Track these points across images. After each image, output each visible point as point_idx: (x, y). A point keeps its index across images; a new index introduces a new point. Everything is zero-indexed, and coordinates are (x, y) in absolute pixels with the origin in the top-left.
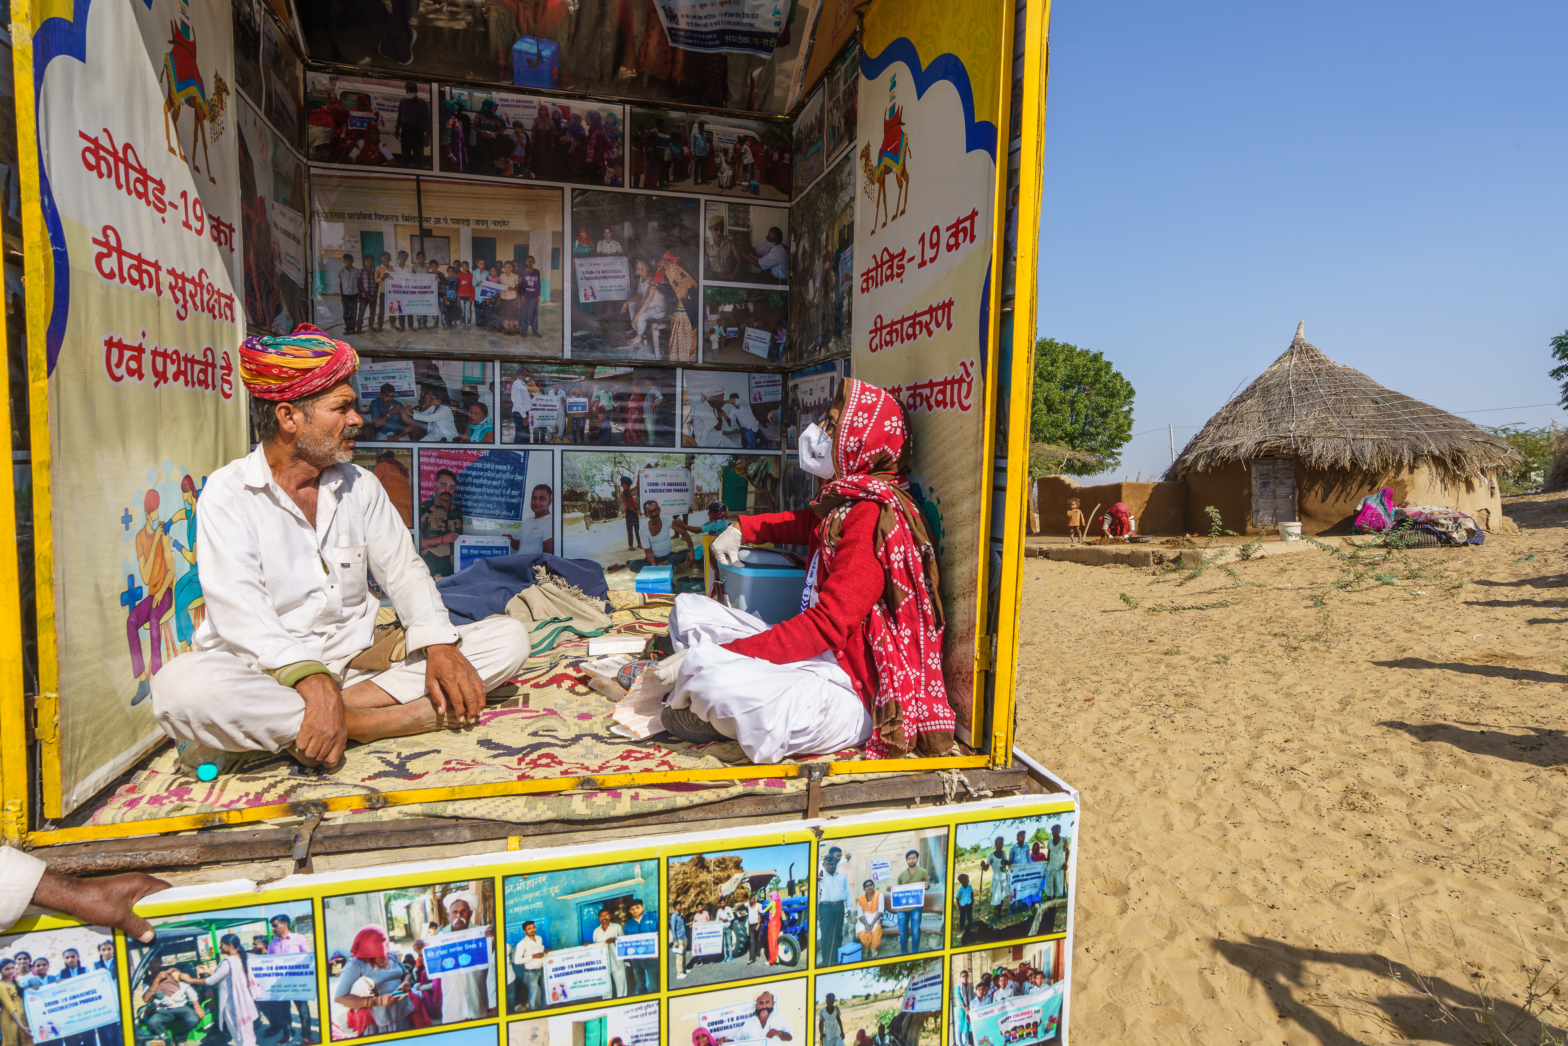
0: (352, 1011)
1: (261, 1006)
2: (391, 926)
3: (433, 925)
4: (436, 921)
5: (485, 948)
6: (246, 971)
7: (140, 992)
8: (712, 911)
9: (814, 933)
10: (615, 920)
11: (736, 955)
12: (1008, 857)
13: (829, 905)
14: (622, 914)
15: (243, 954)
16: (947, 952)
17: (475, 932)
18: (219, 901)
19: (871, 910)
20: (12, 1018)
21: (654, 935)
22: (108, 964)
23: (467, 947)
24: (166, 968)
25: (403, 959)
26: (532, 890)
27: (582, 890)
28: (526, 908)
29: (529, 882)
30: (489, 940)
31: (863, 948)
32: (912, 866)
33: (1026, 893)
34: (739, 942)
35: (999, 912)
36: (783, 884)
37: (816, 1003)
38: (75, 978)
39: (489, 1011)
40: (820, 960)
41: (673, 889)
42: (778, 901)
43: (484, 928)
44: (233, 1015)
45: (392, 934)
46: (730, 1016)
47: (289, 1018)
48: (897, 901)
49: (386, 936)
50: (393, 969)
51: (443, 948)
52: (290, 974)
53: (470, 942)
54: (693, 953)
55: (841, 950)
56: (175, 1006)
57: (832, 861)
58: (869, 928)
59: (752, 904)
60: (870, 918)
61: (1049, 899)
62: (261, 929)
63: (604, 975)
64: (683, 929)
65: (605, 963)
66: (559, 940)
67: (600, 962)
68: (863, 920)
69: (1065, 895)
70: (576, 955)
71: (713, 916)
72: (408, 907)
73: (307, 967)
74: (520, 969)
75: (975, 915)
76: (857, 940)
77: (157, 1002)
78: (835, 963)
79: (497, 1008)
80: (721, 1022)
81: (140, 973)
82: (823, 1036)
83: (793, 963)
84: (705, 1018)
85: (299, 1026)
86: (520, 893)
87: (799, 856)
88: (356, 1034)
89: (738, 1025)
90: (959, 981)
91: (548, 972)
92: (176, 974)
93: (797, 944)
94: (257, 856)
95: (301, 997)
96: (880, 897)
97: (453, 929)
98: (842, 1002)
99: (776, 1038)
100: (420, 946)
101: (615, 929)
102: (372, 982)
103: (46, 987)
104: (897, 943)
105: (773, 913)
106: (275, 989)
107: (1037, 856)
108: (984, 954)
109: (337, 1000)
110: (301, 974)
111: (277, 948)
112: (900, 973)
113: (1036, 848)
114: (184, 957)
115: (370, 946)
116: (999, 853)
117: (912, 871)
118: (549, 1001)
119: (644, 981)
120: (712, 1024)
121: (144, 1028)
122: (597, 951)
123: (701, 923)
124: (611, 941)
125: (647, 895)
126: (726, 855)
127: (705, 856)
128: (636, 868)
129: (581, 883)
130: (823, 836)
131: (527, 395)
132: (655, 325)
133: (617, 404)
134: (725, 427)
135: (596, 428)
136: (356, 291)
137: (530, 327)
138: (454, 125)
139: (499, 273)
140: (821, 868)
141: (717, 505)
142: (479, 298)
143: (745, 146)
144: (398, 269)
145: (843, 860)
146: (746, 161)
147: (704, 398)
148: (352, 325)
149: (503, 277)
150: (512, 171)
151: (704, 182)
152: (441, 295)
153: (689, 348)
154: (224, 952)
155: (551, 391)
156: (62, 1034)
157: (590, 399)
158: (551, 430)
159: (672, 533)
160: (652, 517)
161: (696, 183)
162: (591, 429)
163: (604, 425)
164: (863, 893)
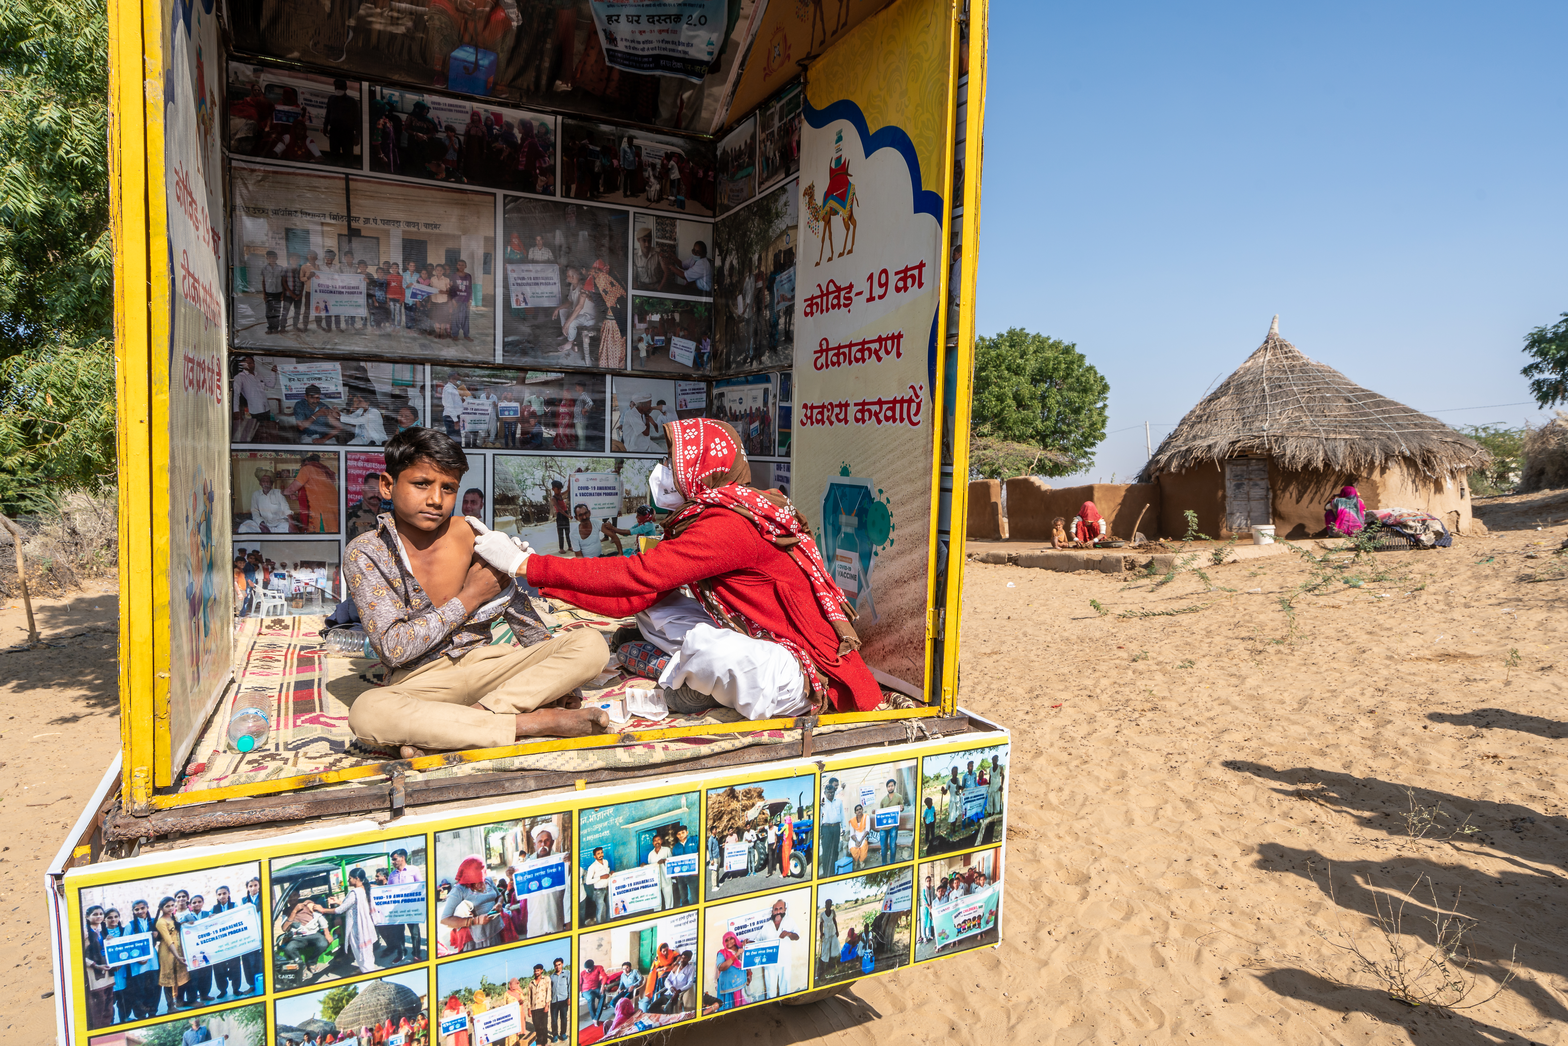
0: (454, 930)
1: (380, 929)
2: (488, 856)
3: (522, 853)
4: (525, 850)
5: (563, 872)
6: (369, 901)
7: (279, 923)
8: (740, 833)
9: (817, 850)
10: (665, 844)
11: (758, 870)
12: (961, 783)
13: (829, 826)
14: (671, 839)
15: (367, 886)
16: (916, 861)
17: (556, 858)
18: (350, 838)
19: (860, 829)
20: (170, 950)
21: (695, 855)
22: (254, 899)
23: (549, 871)
24: (303, 901)
25: (497, 883)
26: (601, 821)
27: (640, 819)
28: (597, 836)
29: (599, 814)
30: (567, 865)
31: (853, 862)
32: (891, 792)
33: (974, 811)
34: (760, 859)
35: (954, 828)
36: (795, 810)
38: (226, 912)
39: (565, 925)
40: (821, 872)
41: (711, 816)
42: (790, 824)
43: (563, 855)
44: (357, 938)
45: (489, 862)
46: (751, 921)
47: (403, 939)
49: (484, 864)
50: (489, 892)
51: (530, 872)
52: (406, 901)
53: (551, 867)
54: (725, 870)
55: (837, 863)
56: (308, 933)
57: (831, 790)
58: (859, 844)
59: (770, 827)
60: (860, 836)
61: (990, 815)
62: (383, 862)
63: (656, 891)
64: (717, 850)
65: (656, 881)
66: (621, 863)
67: (652, 880)
68: (854, 838)
69: (1001, 812)
70: (634, 875)
71: (740, 837)
72: (503, 839)
73: (420, 894)
74: (590, 889)
75: (937, 831)
76: (849, 855)
77: (294, 930)
78: (833, 874)
79: (571, 922)
80: (745, 926)
81: (281, 906)
82: (822, 935)
83: (801, 875)
84: (732, 924)
85: (411, 945)
86: (592, 824)
87: (806, 786)
88: (457, 951)
89: (758, 929)
90: (924, 885)
91: (612, 890)
92: (311, 905)
93: (804, 859)
94: (355, 809)
95: (413, 920)
96: (867, 818)
97: (538, 856)
99: (787, 938)
100: (511, 871)
101: (665, 851)
102: (472, 905)
103: (200, 922)
104: (879, 856)
105: (786, 834)
106: (393, 914)
107: (982, 782)
108: (942, 862)
109: (442, 922)
110: (415, 900)
111: (396, 879)
112: (881, 881)
113: (981, 774)
114: (318, 890)
115: (471, 874)
116: (954, 780)
117: (891, 796)
118: (612, 914)
119: (687, 895)
120: (738, 928)
121: (282, 954)
122: (650, 871)
123: (731, 844)
124: (662, 861)
125: (690, 822)
126: (752, 786)
127: (736, 788)
128: (683, 800)
129: (641, 813)
130: (825, 769)
131: (458, 399)
132: (585, 332)
133: (548, 409)
134: (653, 433)
135: (528, 433)
136: (280, 290)
137: (461, 331)
138: (385, 125)
139: (430, 276)
140: (823, 796)
141: (645, 508)
142: (410, 301)
143: (672, 162)
144: (325, 268)
145: (840, 788)
146: (672, 177)
147: (633, 404)
148: (275, 325)
149: (434, 280)
150: (444, 175)
151: (634, 194)
152: (369, 296)
153: (618, 355)
154: (351, 885)
155: (483, 395)
156: (212, 962)
157: (521, 404)
158: (482, 434)
159: (602, 535)
160: (583, 521)
161: (626, 196)
162: (522, 434)
163: (535, 430)
164: (855, 816)
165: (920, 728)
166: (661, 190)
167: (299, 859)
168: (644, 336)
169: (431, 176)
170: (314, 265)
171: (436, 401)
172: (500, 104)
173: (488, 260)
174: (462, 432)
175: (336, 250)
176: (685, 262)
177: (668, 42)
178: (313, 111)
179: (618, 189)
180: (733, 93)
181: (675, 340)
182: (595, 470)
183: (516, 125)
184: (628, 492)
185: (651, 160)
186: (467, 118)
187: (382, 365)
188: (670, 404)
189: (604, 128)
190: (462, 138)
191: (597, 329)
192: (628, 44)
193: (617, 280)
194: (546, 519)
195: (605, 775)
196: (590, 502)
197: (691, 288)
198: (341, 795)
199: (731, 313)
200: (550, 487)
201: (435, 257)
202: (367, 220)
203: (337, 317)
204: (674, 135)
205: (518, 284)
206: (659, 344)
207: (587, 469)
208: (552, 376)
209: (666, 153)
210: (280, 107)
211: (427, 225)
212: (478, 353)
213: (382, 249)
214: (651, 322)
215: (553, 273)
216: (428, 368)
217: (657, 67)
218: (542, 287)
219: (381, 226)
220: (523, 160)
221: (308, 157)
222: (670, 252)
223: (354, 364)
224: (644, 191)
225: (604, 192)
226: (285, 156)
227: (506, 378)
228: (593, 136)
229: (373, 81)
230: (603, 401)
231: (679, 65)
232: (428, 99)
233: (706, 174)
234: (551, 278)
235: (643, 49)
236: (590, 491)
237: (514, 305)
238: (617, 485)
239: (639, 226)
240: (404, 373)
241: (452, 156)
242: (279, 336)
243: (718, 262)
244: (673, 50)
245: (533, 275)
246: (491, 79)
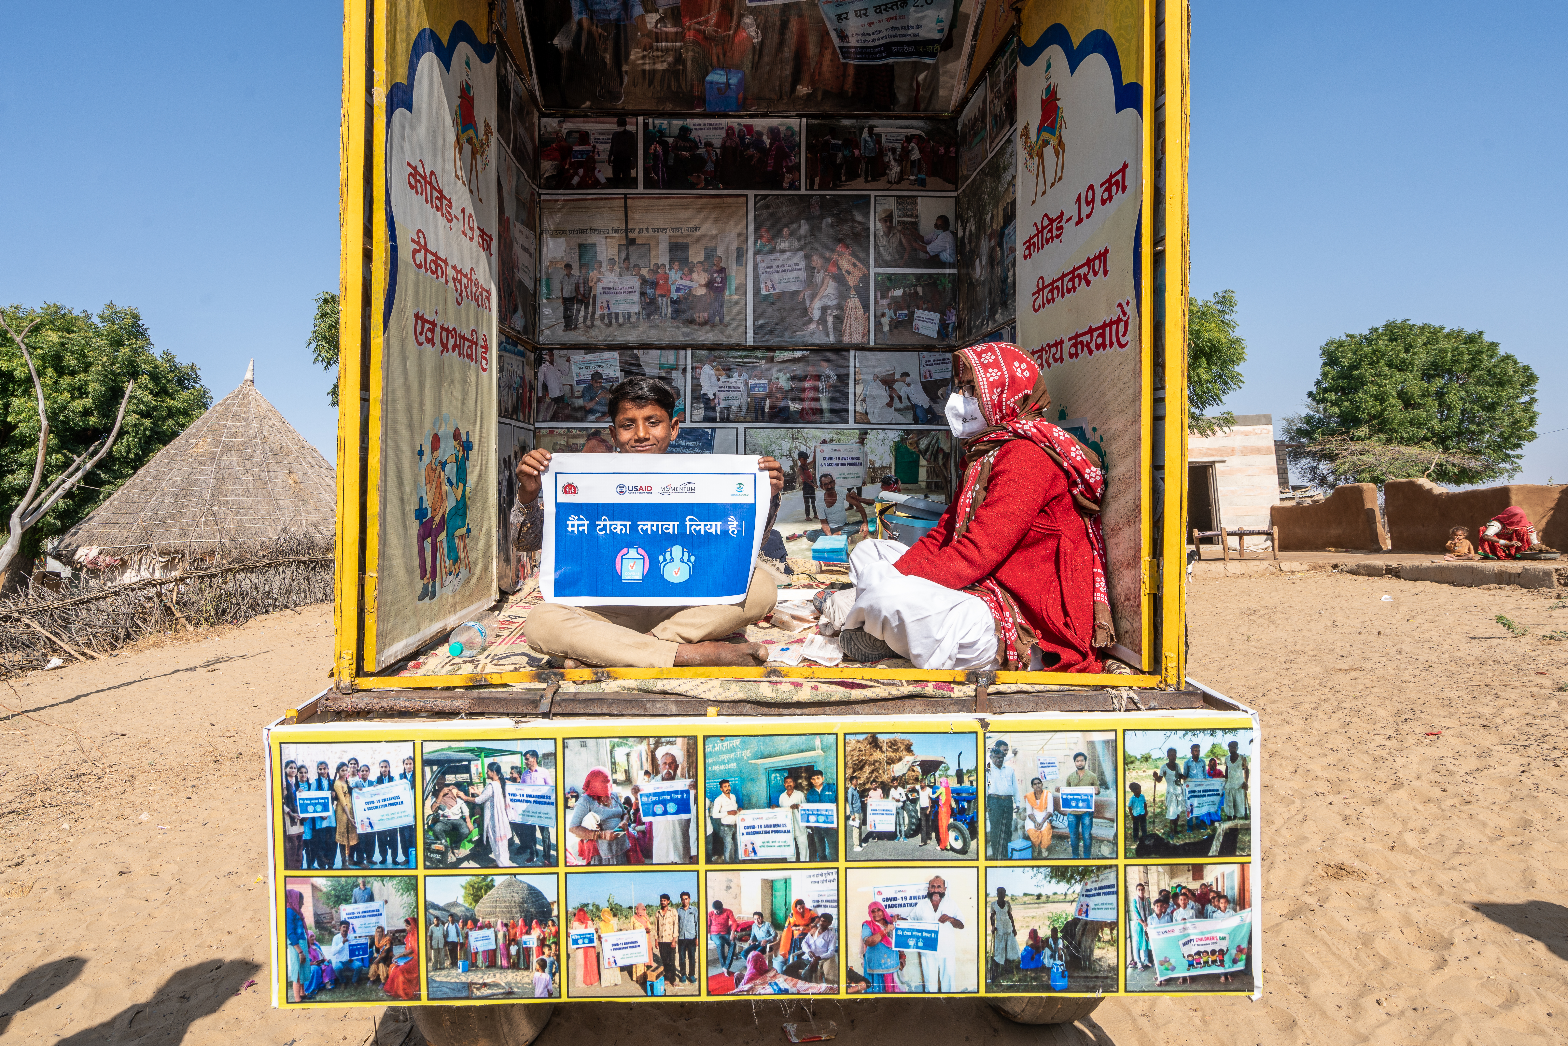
0: (582, 841)
1: (515, 826)
2: (614, 771)
3: (647, 773)
4: (650, 770)
5: (688, 799)
6: (504, 796)
7: (429, 802)
8: (886, 789)
9: (984, 825)
10: (798, 787)
11: (908, 835)
12: (1182, 771)
13: (998, 797)
14: (805, 783)
15: (503, 781)
16: (1121, 862)
17: (681, 784)
18: (488, 732)
19: (1040, 808)
20: (344, 811)
21: (833, 806)
22: (409, 776)
23: (674, 796)
24: (448, 785)
25: (623, 800)
26: (728, 752)
27: (770, 756)
28: (723, 767)
29: (725, 744)
30: (692, 793)
31: (1033, 846)
32: (1081, 768)
33: (1204, 810)
34: (911, 823)
35: (1175, 827)
36: (952, 772)
37: (987, 895)
38: (387, 784)
39: (691, 857)
40: (990, 852)
41: (850, 764)
42: (947, 787)
43: (688, 782)
44: (494, 832)
45: (615, 776)
46: (903, 895)
47: (534, 840)
48: (1067, 803)
49: (610, 778)
50: (615, 809)
51: (655, 794)
52: (537, 802)
53: (676, 792)
54: (869, 828)
55: (1011, 845)
56: (453, 817)
57: (1000, 753)
58: (1039, 826)
59: (922, 788)
60: (1040, 816)
61: (1229, 818)
62: (517, 760)
63: (789, 838)
64: (859, 804)
65: (789, 827)
66: (750, 800)
67: (785, 825)
68: (1032, 818)
69: (1247, 817)
70: (764, 816)
71: (886, 794)
72: (628, 755)
73: (550, 798)
74: (716, 823)
75: (1149, 828)
76: (1027, 838)
77: (440, 812)
78: (1005, 858)
79: (698, 855)
80: (895, 899)
81: (430, 787)
82: (995, 930)
83: (964, 851)
84: (880, 893)
85: (541, 848)
86: (717, 753)
87: (967, 746)
88: (584, 862)
89: (911, 905)
90: (1135, 894)
91: (740, 830)
92: (455, 791)
93: (967, 832)
94: (512, 711)
95: (544, 823)
96: (1048, 796)
97: (663, 779)
98: (1014, 898)
99: (948, 924)
100: (636, 790)
101: (798, 796)
102: (598, 818)
103: (366, 789)
104: (1068, 845)
105: (943, 799)
106: (525, 813)
107: (1214, 773)
108: (1161, 869)
109: (571, 830)
110: (545, 803)
111: (528, 779)
112: (1072, 877)
113: (1213, 764)
114: (462, 777)
115: (597, 785)
116: (1172, 765)
117: (1081, 773)
118: (741, 856)
119: (824, 850)
120: (887, 900)
121: (431, 833)
122: (781, 815)
123: (875, 800)
124: (795, 807)
125: (826, 767)
126: (898, 737)
127: (879, 736)
128: (817, 741)
129: (769, 750)
130: (989, 728)
131: (714, 378)
132: (829, 312)
133: (795, 385)
134: (897, 404)
135: (775, 407)
136: (574, 295)
137: (717, 318)
138: (655, 149)
139: (691, 272)
140: (988, 760)
141: (890, 478)
142: (674, 295)
143: (912, 144)
144: (608, 274)
145: (1010, 754)
146: (912, 158)
147: (876, 377)
148: (569, 323)
149: (695, 276)
150: (703, 185)
151: (874, 180)
152: (642, 294)
153: (861, 331)
154: (489, 777)
155: (736, 375)
156: (377, 829)
157: (770, 380)
158: (735, 409)
159: (847, 504)
160: (828, 490)
161: (867, 181)
162: (771, 408)
163: (782, 404)
164: (1031, 791)
165: (1131, 699)
166: (901, 171)
167: (445, 745)
168: (886, 311)
169: (692, 186)
170: (600, 272)
171: (695, 381)
172: (751, 116)
173: (741, 254)
174: (718, 408)
175: (616, 257)
176: (927, 237)
177: (897, 29)
178: (600, 147)
179: (859, 176)
180: (969, 66)
181: (919, 313)
182: (839, 441)
183: (765, 132)
184: (872, 463)
185: (891, 145)
186: (723, 133)
187: (652, 352)
188: (914, 375)
189: (845, 122)
190: (718, 151)
191: (841, 307)
192: (859, 38)
193: (859, 261)
194: (793, 488)
195: (747, 708)
196: (835, 472)
197: (935, 261)
198: (501, 696)
199: (971, 279)
200: (797, 457)
201: (696, 255)
202: (641, 230)
203: (617, 314)
204: (914, 118)
205: (768, 273)
206: (902, 318)
207: (832, 440)
208: (798, 354)
209: (906, 137)
210: (576, 148)
211: (689, 229)
212: (731, 337)
213: (653, 253)
214: (893, 297)
215: (799, 260)
216: (689, 352)
217: (890, 54)
218: (789, 273)
219: (652, 234)
220: (771, 162)
221: (596, 184)
222: (912, 229)
223: (629, 352)
224: (885, 174)
225: (846, 181)
226: (580, 186)
227: (756, 357)
228: (834, 131)
229: (646, 114)
230: (847, 376)
231: (911, 49)
232: (690, 122)
233: (947, 151)
234: (797, 265)
235: (874, 40)
236: (835, 461)
237: (763, 292)
238: (861, 455)
239: (880, 209)
240: (669, 357)
241: (710, 167)
242: (572, 332)
243: (960, 234)
244: (904, 35)
245: (780, 263)
246: (741, 95)
